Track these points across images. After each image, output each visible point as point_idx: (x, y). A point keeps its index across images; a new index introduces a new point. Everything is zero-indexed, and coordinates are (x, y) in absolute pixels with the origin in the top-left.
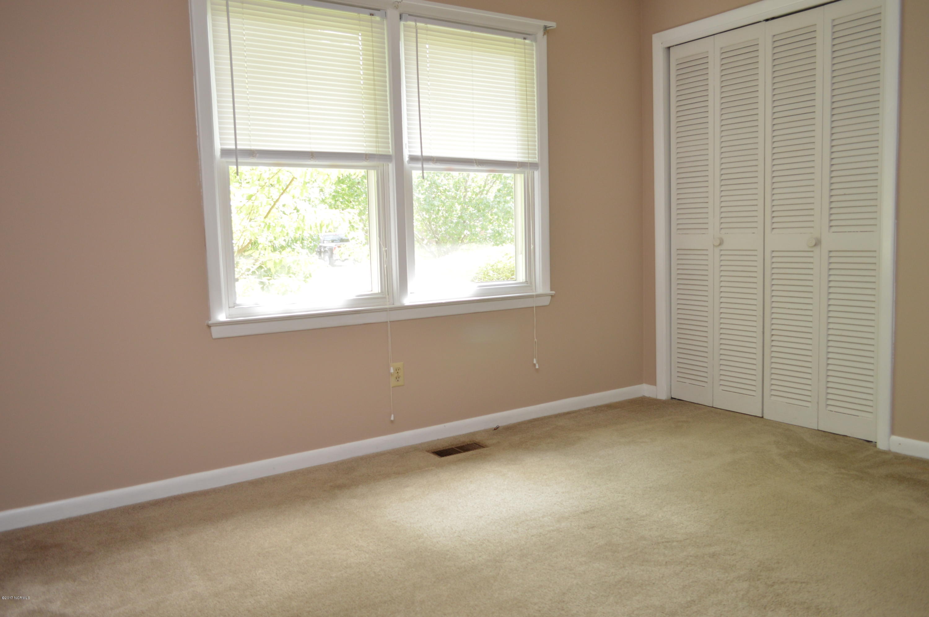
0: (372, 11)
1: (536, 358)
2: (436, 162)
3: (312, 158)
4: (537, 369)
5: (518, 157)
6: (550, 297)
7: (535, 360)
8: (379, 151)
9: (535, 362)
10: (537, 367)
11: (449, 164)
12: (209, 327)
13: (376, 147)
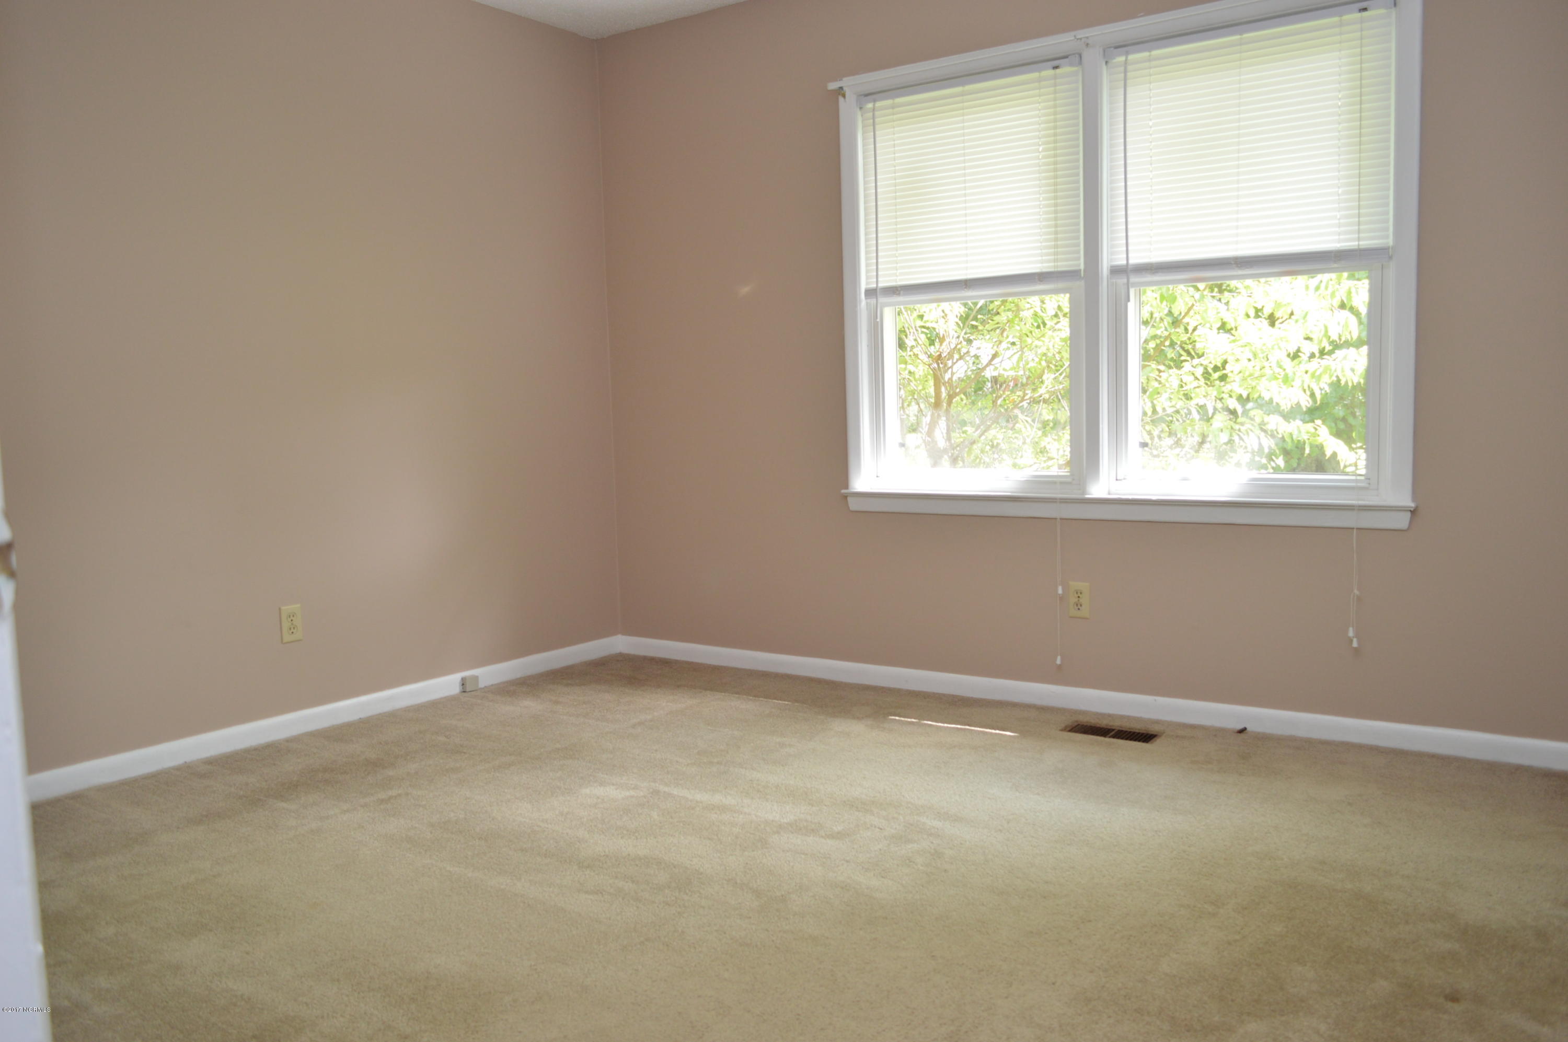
0: (1056, 63)
1: (1353, 627)
2: (1157, 272)
3: (966, 288)
4: (1355, 648)
5: (1339, 241)
6: (1409, 514)
7: (1351, 629)
8: (1057, 267)
9: (1351, 633)
10: (1355, 644)
11: (1180, 271)
12: (845, 497)
13: (1055, 261)
